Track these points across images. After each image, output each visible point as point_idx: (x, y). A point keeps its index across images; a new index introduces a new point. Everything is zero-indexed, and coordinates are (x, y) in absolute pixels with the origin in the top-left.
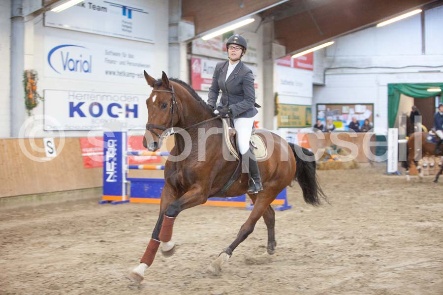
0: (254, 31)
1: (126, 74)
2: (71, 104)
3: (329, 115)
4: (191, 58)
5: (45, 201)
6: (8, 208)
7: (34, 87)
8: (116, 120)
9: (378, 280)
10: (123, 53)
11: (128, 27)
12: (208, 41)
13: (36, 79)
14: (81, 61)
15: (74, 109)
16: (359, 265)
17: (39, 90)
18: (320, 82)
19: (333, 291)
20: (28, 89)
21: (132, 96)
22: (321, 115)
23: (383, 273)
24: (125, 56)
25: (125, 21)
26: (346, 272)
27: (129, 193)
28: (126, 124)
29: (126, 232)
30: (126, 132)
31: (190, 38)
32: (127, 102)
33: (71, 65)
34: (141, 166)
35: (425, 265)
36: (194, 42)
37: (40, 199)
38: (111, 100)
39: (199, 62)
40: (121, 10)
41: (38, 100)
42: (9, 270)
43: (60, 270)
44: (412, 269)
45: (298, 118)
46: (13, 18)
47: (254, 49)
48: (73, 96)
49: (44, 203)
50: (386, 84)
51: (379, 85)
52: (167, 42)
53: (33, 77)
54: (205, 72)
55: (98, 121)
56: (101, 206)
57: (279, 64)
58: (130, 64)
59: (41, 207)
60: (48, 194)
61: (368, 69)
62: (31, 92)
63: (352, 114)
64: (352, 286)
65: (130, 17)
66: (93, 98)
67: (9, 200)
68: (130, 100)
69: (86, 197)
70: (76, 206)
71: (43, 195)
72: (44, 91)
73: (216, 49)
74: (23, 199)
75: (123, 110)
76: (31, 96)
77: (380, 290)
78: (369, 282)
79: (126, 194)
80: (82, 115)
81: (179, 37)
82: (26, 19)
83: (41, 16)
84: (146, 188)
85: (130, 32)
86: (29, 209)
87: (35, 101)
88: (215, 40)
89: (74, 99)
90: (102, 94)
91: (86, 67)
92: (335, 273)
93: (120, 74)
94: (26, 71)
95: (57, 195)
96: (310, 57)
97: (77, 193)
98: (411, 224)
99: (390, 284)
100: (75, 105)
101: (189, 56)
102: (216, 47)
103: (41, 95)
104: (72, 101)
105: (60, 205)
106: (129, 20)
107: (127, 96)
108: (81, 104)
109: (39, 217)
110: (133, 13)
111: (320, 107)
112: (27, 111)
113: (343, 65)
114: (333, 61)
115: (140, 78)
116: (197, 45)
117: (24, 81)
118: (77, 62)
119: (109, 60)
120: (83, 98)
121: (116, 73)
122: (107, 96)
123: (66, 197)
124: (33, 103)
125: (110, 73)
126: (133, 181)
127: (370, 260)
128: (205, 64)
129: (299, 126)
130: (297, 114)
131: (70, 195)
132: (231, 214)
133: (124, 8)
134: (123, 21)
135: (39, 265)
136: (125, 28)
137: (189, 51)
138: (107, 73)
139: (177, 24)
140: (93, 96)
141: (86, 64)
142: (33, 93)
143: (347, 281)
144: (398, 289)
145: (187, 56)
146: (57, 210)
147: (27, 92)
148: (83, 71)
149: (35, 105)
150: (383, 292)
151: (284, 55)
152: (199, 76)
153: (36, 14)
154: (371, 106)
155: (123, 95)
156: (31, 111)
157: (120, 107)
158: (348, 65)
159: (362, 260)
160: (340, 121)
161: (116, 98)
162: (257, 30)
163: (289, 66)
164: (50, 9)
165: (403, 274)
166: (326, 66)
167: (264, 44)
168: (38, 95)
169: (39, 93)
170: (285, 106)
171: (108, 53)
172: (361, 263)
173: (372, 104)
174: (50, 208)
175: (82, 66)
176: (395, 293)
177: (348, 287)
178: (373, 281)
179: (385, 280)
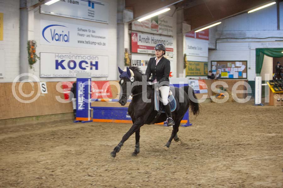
0: (171, 15)
1: (91, 43)
2: (57, 61)
3: (218, 68)
4: (131, 32)
6: (18, 124)
7: (34, 51)
8: (84, 71)
9: (237, 165)
10: (89, 30)
11: (92, 14)
12: (142, 22)
13: (35, 46)
14: (63, 35)
15: (59, 64)
17: (37, 53)
18: (213, 47)
20: (30, 52)
21: (95, 56)
22: (214, 68)
23: (240, 162)
24: (90, 32)
25: (90, 10)
27: (92, 116)
28: (91, 73)
29: (90, 139)
30: (90, 79)
31: (131, 20)
32: (91, 60)
33: (56, 37)
34: (99, 100)
35: (267, 157)
36: (133, 23)
37: (38, 120)
38: (81, 59)
39: (137, 35)
40: (87, 3)
41: (37, 58)
42: (20, 159)
44: (258, 160)
45: (199, 70)
46: (21, 9)
47: (171, 27)
48: (58, 56)
49: (40, 121)
50: (255, 49)
51: (250, 49)
52: (116, 23)
53: (33, 45)
54: (140, 41)
55: (73, 72)
56: (75, 124)
57: (187, 36)
58: (93, 36)
59: (38, 124)
60: (42, 116)
61: (244, 39)
62: (32, 54)
63: (233, 68)
64: (221, 168)
65: (93, 7)
66: (70, 58)
67: (18, 120)
68: (93, 59)
69: (65, 118)
70: (59, 124)
71: (39, 117)
72: (40, 53)
73: (147, 27)
74: (27, 119)
75: (89, 65)
76: (32, 56)
77: (236, 170)
79: (90, 117)
80: (63, 68)
81: (124, 20)
82: (29, 9)
83: (38, 7)
84: (103, 113)
85: (93, 16)
86: (31, 125)
87: (34, 59)
88: (146, 22)
89: (58, 58)
90: (76, 55)
91: (66, 38)
93: (87, 42)
94: (29, 41)
95: (48, 117)
96: (207, 32)
97: (60, 116)
98: (263, 135)
99: (243, 167)
100: (59, 62)
101: (130, 31)
102: (147, 25)
103: (38, 56)
104: (57, 59)
105: (49, 123)
106: (92, 9)
107: (91, 56)
108: (63, 61)
109: (37, 130)
110: (95, 5)
111: (213, 63)
112: (30, 65)
113: (228, 36)
114: (221, 34)
115: (99, 46)
116: (135, 25)
117: (28, 47)
118: (61, 35)
119: (80, 34)
120: (64, 57)
121: (85, 42)
122: (79, 56)
123: (54, 118)
124: (34, 61)
125: (81, 42)
126: (95, 108)
128: (140, 36)
129: (200, 75)
130: (198, 67)
131: (56, 117)
132: (155, 128)
133: (89, 2)
134: (89, 10)
135: (38, 157)
136: (90, 14)
137: (130, 28)
138: (79, 42)
139: (122, 12)
140: (70, 56)
141: (66, 36)
142: (33, 55)
143: (219, 166)
144: (248, 170)
145: (129, 31)
146: (48, 126)
147: (30, 54)
148: (64, 41)
149: (35, 62)
151: (190, 30)
152: (136, 43)
153: (35, 6)
154: (245, 62)
155: (89, 56)
156: (32, 66)
157: (87, 63)
158: (231, 37)
160: (226, 72)
161: (84, 58)
162: (173, 15)
163: (193, 37)
164: (44, 3)
165: (252, 162)
166: (217, 37)
167: (178, 23)
168: (37, 56)
169: (37, 55)
170: (191, 62)
171: (79, 30)
173: (246, 61)
174: (43, 125)
175: (63, 38)
176: (245, 172)
177: (218, 169)
178: (234, 166)
179: (241, 165)
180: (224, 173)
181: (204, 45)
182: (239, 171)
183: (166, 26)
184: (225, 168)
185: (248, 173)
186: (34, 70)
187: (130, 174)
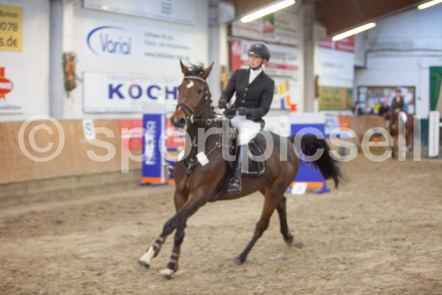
0: (295, 13)
1: (166, 56)
2: (111, 86)
3: (370, 98)
4: (232, 40)
5: (85, 183)
6: (46, 189)
7: (73, 69)
8: (154, 102)
9: (413, 264)
10: (162, 35)
11: (167, 9)
12: (250, 24)
13: (75, 61)
14: (120, 43)
15: (114, 91)
16: (394, 249)
17: (78, 71)
18: (360, 63)
19: (367, 275)
20: (67, 70)
21: (172, 78)
22: (363, 97)
23: (418, 257)
24: (164, 38)
25: (165, 2)
26: (381, 256)
27: (168, 175)
28: (165, 106)
30: (165, 115)
31: (230, 19)
32: (166, 84)
33: (110, 47)
36: (234, 24)
37: (79, 181)
38: (151, 82)
39: (239, 44)
41: (77, 81)
43: (96, 252)
45: (339, 100)
47: (294, 31)
48: (113, 77)
49: (83, 184)
50: (428, 67)
51: (420, 67)
52: (205, 23)
53: (72, 58)
55: (137, 103)
56: (140, 188)
57: (321, 46)
58: (169, 45)
59: (80, 189)
60: (86, 176)
61: (410, 52)
62: (70, 74)
64: (386, 269)
66: (132, 80)
67: (47, 182)
68: (169, 82)
69: (125, 179)
70: (115, 188)
71: (82, 177)
72: (83, 73)
73: (256, 31)
74: (62, 181)
75: (163, 92)
76: (71, 78)
77: (413, 274)
78: (404, 266)
79: (165, 176)
80: (121, 96)
81: (219, 19)
82: (65, 1)
85: (169, 13)
86: (68, 191)
87: (74, 83)
88: (255, 22)
89: (113, 81)
90: (141, 76)
91: (125, 49)
92: (370, 257)
93: (160, 56)
94: (65, 53)
95: (95, 177)
96: (351, 41)
97: (116, 175)
99: (424, 268)
100: (114, 87)
101: (230, 38)
102: (256, 28)
103: (80, 77)
104: (111, 83)
105: (99, 187)
106: (169, 2)
107: (167, 77)
108: (120, 86)
109: (78, 198)
111: (362, 90)
112: (67, 92)
113: (385, 47)
114: (374, 43)
116: (237, 27)
117: (62, 63)
118: (117, 43)
119: (148, 42)
120: (123, 79)
121: (156, 55)
122: (147, 78)
123: (105, 179)
124: (72, 85)
125: (150, 55)
127: (406, 244)
128: (245, 46)
129: (340, 108)
130: (338, 96)
131: (109, 177)
134: (163, 3)
136: (165, 10)
137: (230, 33)
138: (146, 54)
139: (216, 6)
141: (125, 46)
142: (72, 75)
143: (383, 264)
144: (432, 273)
145: (227, 38)
147: (66, 74)
148: (122, 53)
149: (74, 87)
150: (416, 276)
151: (325, 37)
152: (238, 57)
154: (412, 90)
155: (163, 77)
156: (70, 93)
157: (159, 88)
158: (389, 47)
159: (397, 243)
161: (155, 80)
162: (297, 12)
163: (329, 48)
165: (438, 258)
166: (367, 47)
167: (306, 25)
168: (77, 77)
169: (77, 75)
171: (147, 35)
172: (397, 247)
173: (414, 88)
174: (88, 190)
175: (121, 48)
176: (428, 277)
177: (382, 271)
178: (408, 265)
179: (420, 264)
180: (392, 279)
181: (348, 60)
182: (418, 276)
183: (286, 29)
184: (393, 269)
185: (433, 278)
186: (73, 100)
187: (230, 280)
